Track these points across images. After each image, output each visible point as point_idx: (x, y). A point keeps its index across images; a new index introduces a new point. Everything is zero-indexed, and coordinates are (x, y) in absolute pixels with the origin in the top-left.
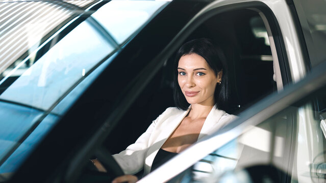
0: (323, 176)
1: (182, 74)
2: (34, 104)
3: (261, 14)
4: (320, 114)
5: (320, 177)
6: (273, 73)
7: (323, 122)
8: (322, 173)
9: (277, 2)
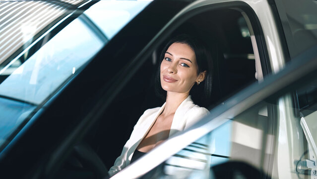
0: (304, 172)
1: (167, 59)
2: (26, 99)
3: (243, 13)
4: (300, 111)
5: (300, 172)
6: (255, 71)
7: (303, 119)
8: (302, 168)
9: (259, 1)
